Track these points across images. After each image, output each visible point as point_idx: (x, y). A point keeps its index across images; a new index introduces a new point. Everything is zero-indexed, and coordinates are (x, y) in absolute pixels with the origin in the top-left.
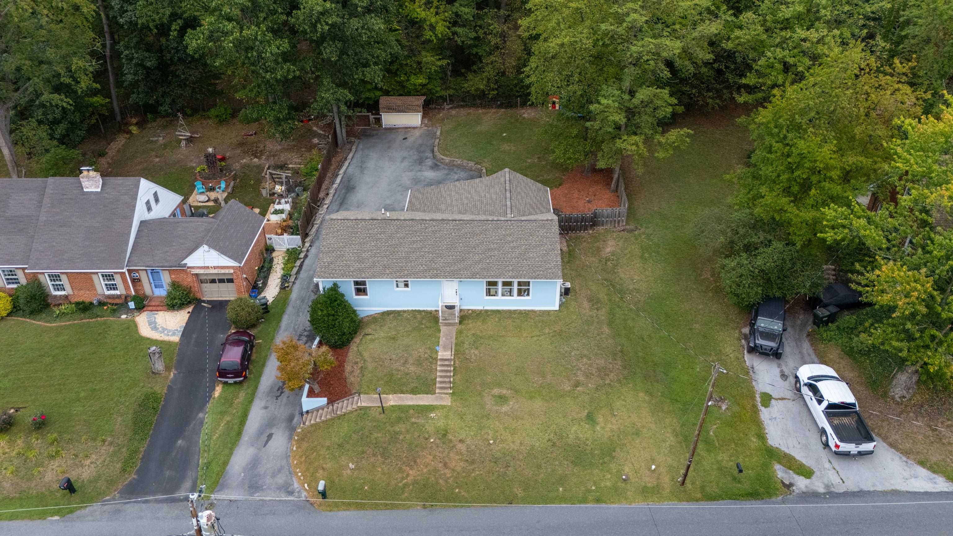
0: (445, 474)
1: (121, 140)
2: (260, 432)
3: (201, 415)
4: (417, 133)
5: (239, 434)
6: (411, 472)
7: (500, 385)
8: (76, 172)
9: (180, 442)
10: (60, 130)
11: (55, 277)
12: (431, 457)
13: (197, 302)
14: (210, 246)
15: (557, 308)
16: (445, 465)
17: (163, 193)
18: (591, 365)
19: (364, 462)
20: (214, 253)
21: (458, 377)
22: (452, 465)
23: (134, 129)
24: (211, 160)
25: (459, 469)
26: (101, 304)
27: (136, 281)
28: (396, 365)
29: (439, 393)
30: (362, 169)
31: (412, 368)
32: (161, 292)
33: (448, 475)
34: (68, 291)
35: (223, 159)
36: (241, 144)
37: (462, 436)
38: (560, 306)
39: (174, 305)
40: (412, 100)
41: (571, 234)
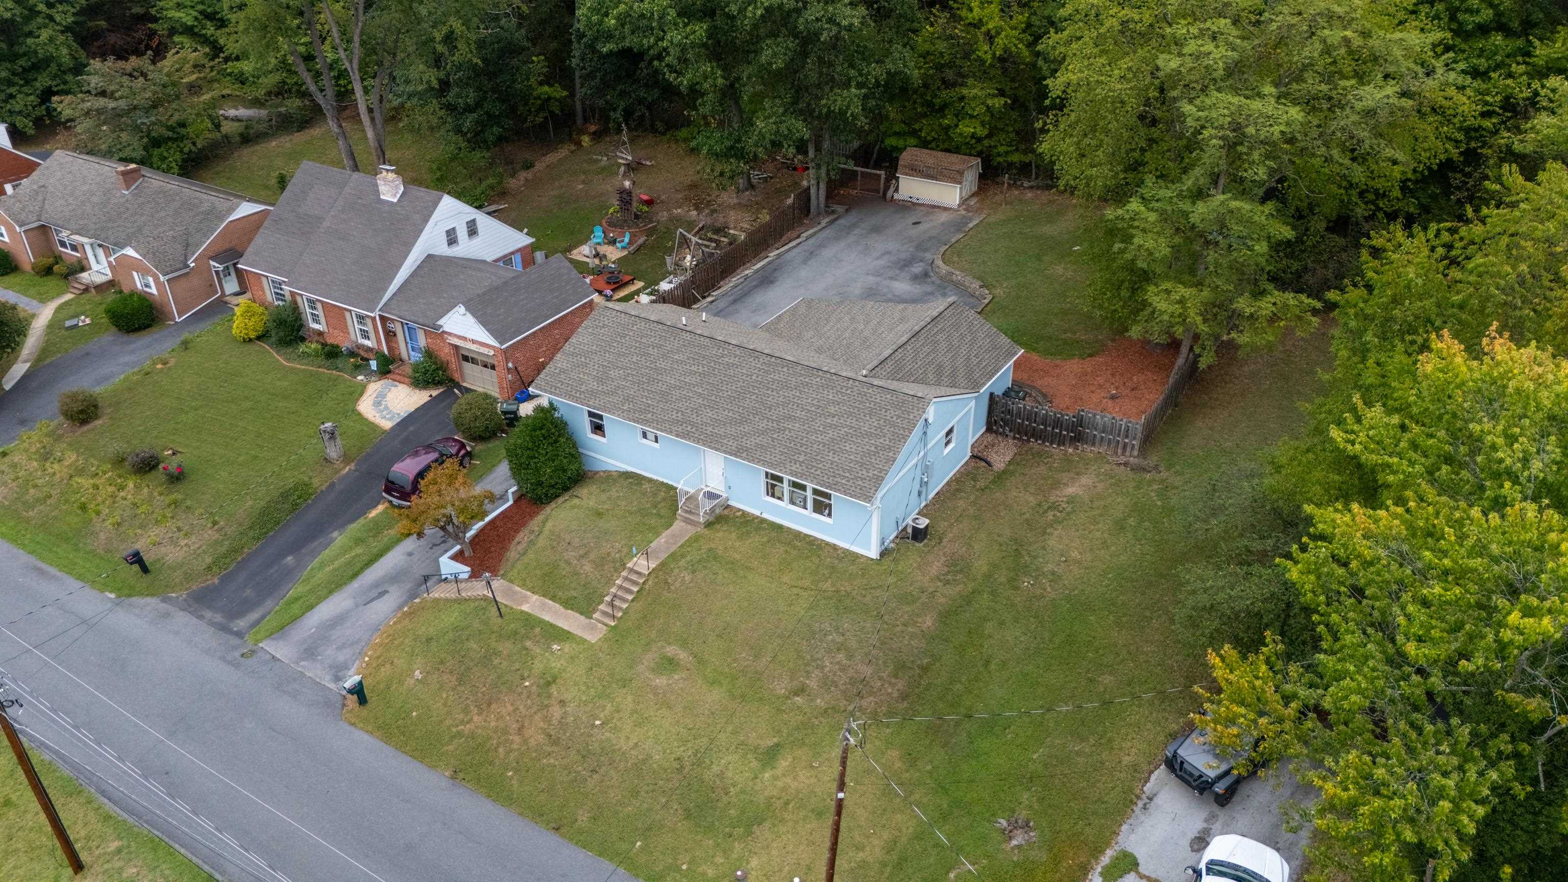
0: (512, 742)
2: (376, 585)
3: (335, 534)
4: (944, 217)
5: (355, 575)
6: (475, 718)
7: (684, 644)
9: (289, 558)
11: (313, 304)
12: (510, 708)
13: (450, 385)
14: (468, 309)
15: (873, 554)
16: (520, 730)
18: (844, 669)
19: (435, 676)
21: (638, 605)
22: (529, 732)
23: (586, 140)
24: (625, 197)
25: (532, 742)
26: (352, 354)
27: (390, 335)
28: (571, 555)
29: (597, 620)
31: (588, 567)
32: (414, 358)
33: (515, 746)
34: (321, 327)
35: (649, 203)
36: (692, 186)
37: (567, 696)
38: (884, 554)
39: (422, 379)
40: (954, 160)
41: (1035, 445)
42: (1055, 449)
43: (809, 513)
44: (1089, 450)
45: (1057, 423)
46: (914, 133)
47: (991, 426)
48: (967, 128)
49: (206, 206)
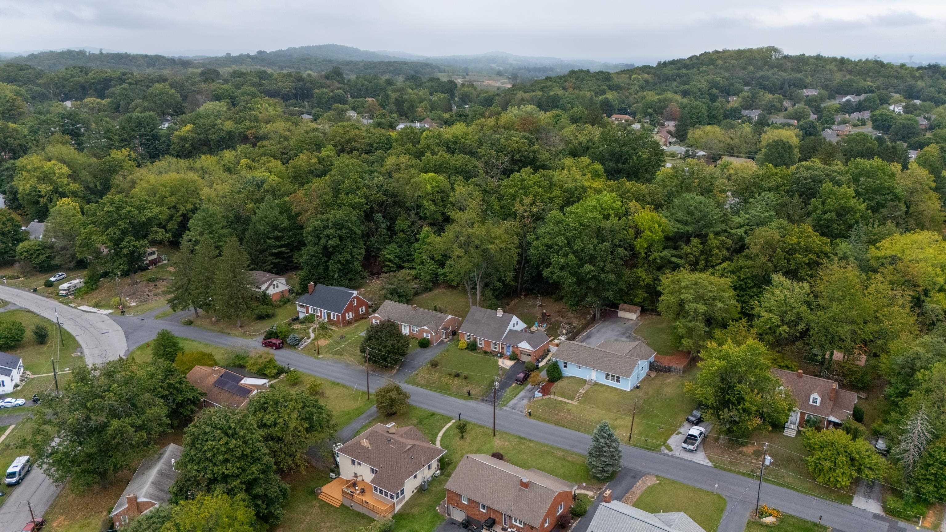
1: (517, 300)
2: (521, 398)
3: (508, 388)
4: (632, 322)
5: (516, 396)
6: (556, 417)
7: (594, 404)
8: (496, 309)
10: (496, 293)
11: (481, 341)
12: (563, 415)
13: (518, 360)
14: (527, 342)
15: (629, 390)
16: (566, 417)
17: (520, 322)
18: (626, 408)
19: (544, 411)
20: (527, 344)
21: (583, 398)
22: (568, 418)
23: (523, 297)
24: (544, 315)
26: (491, 353)
27: (503, 348)
28: (566, 390)
29: (575, 401)
30: (598, 331)
31: (570, 392)
32: (508, 354)
33: (565, 420)
34: (483, 346)
35: (549, 316)
36: (559, 311)
37: (573, 412)
38: (631, 390)
39: (511, 358)
40: (634, 307)
41: (660, 373)
42: (665, 374)
43: (615, 382)
44: (672, 374)
45: (665, 368)
46: (623, 300)
47: (651, 369)
48: (637, 300)
49: (438, 316)
